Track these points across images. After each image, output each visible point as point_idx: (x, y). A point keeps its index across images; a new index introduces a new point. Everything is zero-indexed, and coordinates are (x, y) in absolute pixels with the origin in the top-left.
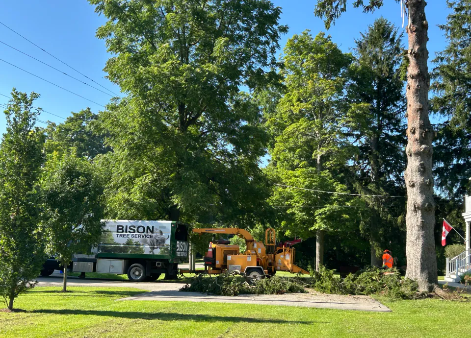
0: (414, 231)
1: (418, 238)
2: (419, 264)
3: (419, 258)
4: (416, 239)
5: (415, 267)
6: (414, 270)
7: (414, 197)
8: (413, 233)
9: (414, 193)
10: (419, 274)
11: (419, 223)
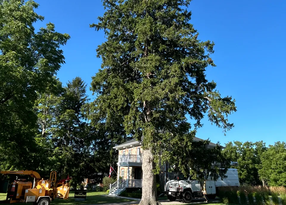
0: (149, 173)
1: (151, 176)
2: (151, 191)
3: (151, 187)
4: (150, 177)
5: (149, 192)
6: (148, 195)
7: (149, 155)
8: (148, 174)
9: (149, 153)
10: (151, 196)
11: (151, 168)
